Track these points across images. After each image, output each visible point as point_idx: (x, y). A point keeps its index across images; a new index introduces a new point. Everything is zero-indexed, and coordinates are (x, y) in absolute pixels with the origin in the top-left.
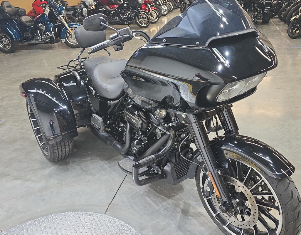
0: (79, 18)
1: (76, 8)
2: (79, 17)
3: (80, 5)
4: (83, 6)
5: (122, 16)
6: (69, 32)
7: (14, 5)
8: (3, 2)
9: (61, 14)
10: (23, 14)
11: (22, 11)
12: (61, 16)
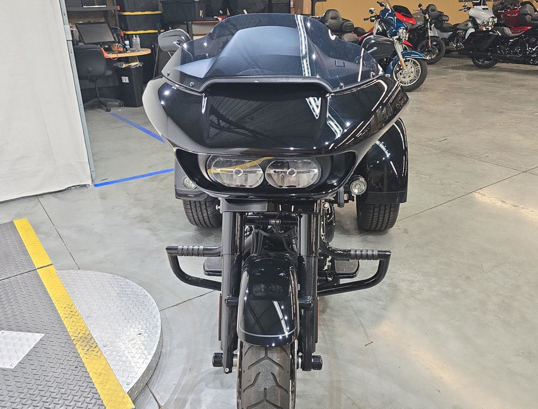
0: (457, 46)
1: (458, 27)
2: (457, 43)
3: (465, 24)
4: (470, 24)
5: (530, 48)
6: (400, 64)
7: (343, 15)
8: (328, 11)
9: (396, 35)
10: (347, 30)
11: (349, 26)
12: (395, 37)
